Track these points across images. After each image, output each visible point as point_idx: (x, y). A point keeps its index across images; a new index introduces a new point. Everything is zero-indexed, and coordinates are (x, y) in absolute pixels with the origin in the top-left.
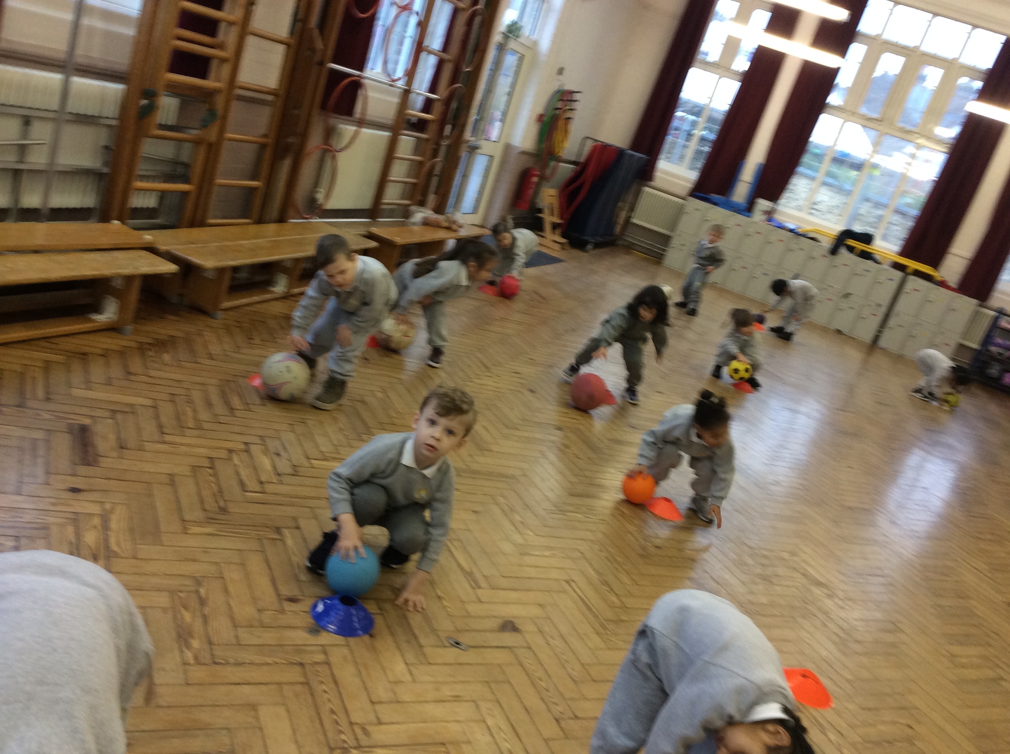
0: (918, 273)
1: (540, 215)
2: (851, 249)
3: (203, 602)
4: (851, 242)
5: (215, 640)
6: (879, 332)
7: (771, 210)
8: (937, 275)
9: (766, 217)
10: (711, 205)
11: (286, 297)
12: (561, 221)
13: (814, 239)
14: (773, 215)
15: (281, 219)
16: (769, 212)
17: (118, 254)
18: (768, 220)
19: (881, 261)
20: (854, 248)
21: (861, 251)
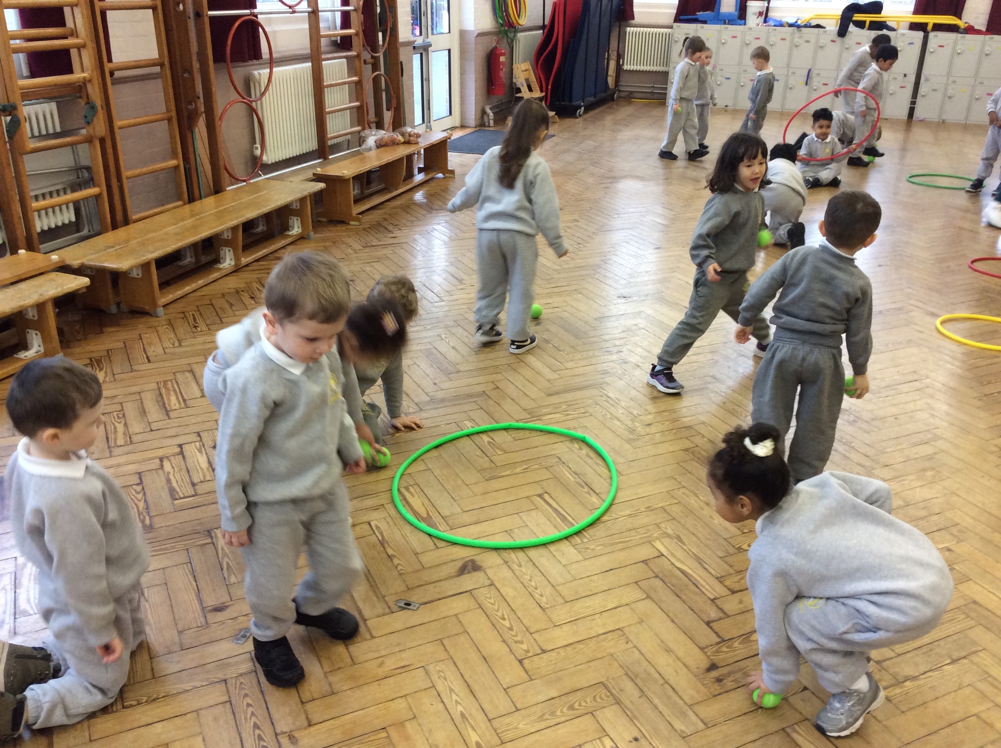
0: (938, 27)
1: (519, 95)
2: (860, 25)
4: (858, 17)
6: (913, 103)
7: (765, 10)
8: (961, 24)
9: (762, 19)
10: (699, 25)
11: (237, 270)
12: (543, 94)
13: (818, 26)
14: (770, 14)
15: (218, 189)
16: (764, 13)
17: (23, 286)
18: (765, 21)
19: (895, 27)
20: (865, 22)
21: (871, 22)
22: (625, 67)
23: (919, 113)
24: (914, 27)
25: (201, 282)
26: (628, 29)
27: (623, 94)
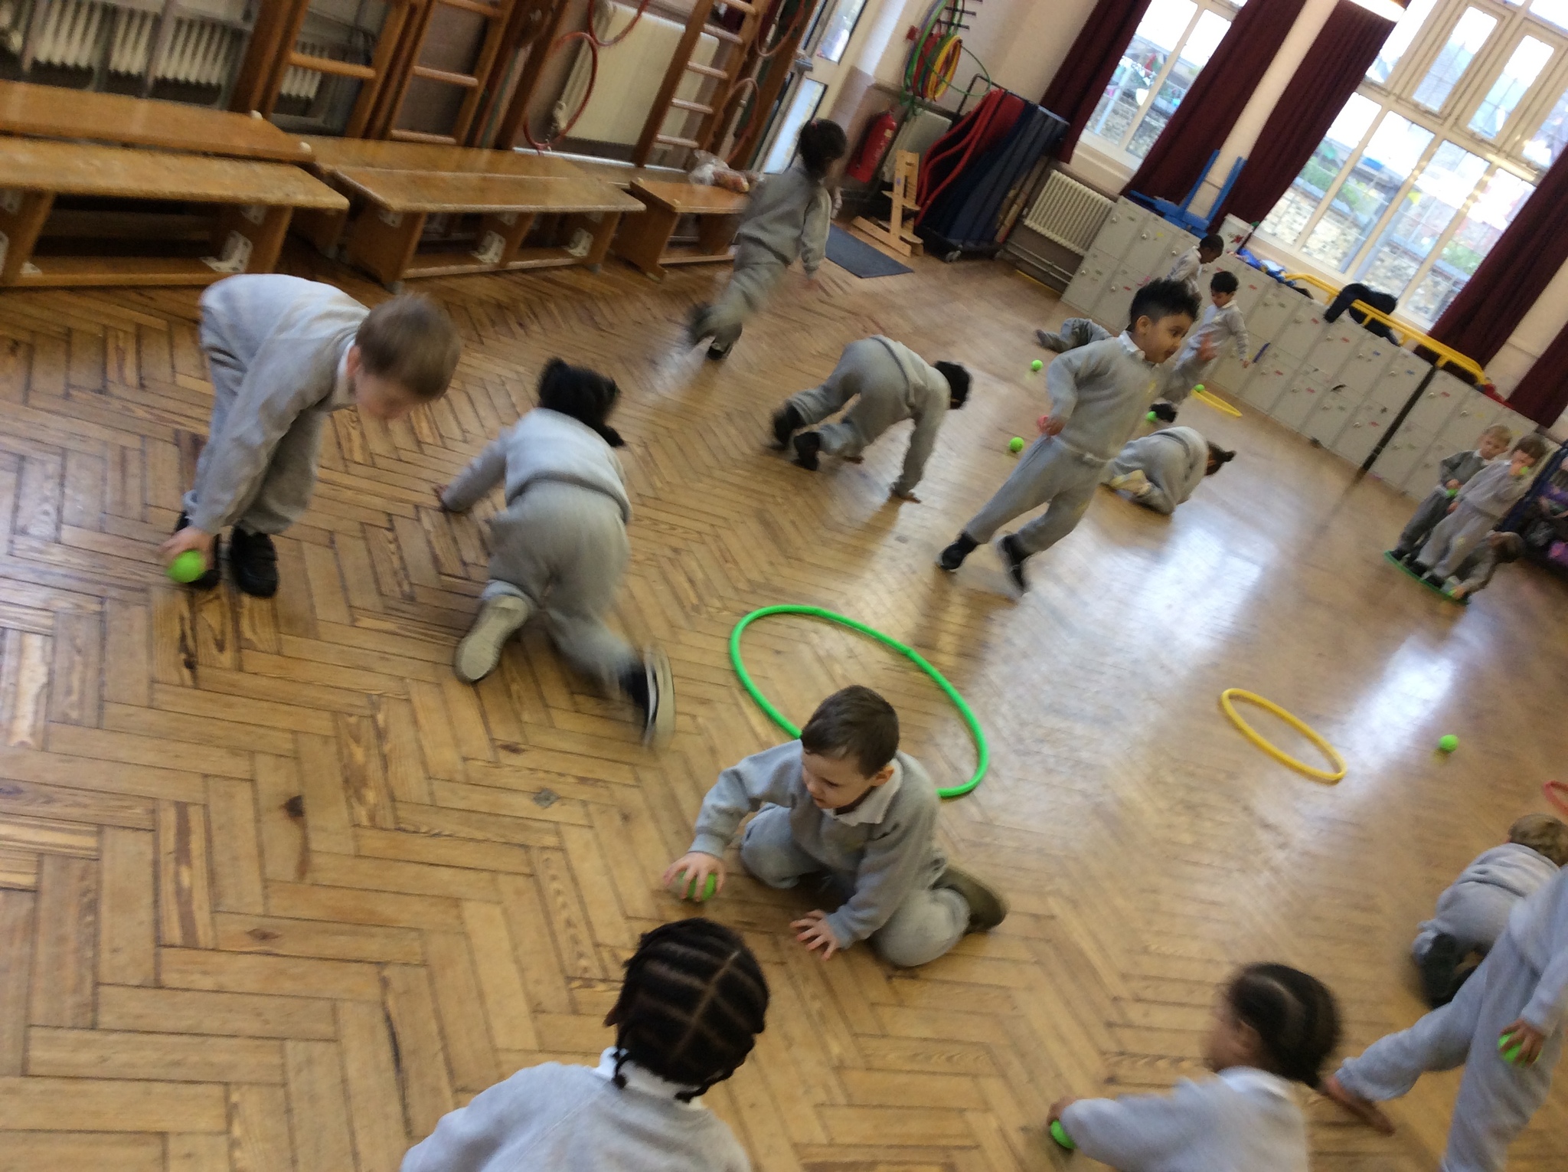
0: (1451, 368)
1: (887, 193)
2: (1358, 317)
3: (381, 735)
4: (1359, 305)
5: (398, 794)
6: (1377, 451)
7: (1246, 236)
8: (1482, 376)
9: (1237, 246)
10: (1154, 215)
11: (498, 272)
12: (917, 208)
13: (1304, 292)
14: (1248, 245)
15: (502, 144)
16: (1243, 240)
17: (258, 168)
18: (1239, 252)
19: (1400, 342)
20: (1364, 316)
21: (1373, 321)
22: (1028, 222)
23: (1377, 468)
24: (1422, 352)
25: (454, 269)
26: (1055, 173)
27: (1008, 257)
